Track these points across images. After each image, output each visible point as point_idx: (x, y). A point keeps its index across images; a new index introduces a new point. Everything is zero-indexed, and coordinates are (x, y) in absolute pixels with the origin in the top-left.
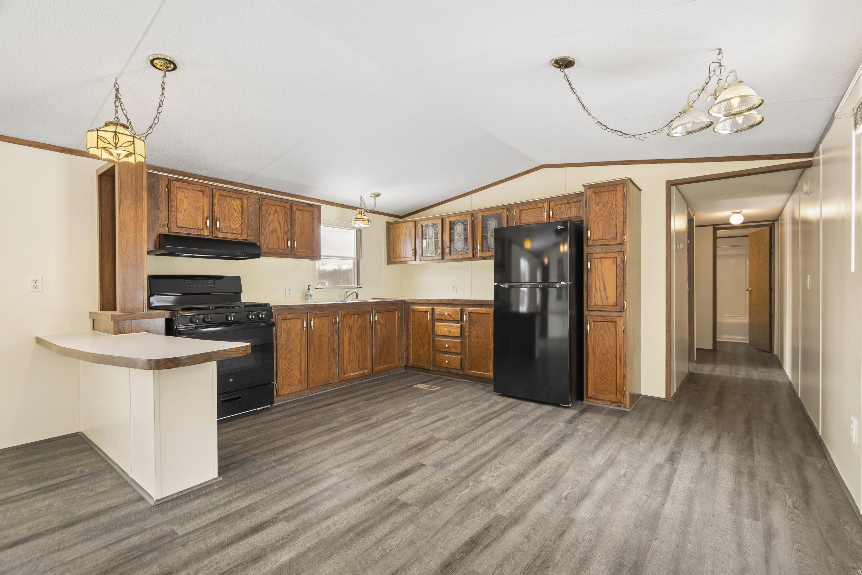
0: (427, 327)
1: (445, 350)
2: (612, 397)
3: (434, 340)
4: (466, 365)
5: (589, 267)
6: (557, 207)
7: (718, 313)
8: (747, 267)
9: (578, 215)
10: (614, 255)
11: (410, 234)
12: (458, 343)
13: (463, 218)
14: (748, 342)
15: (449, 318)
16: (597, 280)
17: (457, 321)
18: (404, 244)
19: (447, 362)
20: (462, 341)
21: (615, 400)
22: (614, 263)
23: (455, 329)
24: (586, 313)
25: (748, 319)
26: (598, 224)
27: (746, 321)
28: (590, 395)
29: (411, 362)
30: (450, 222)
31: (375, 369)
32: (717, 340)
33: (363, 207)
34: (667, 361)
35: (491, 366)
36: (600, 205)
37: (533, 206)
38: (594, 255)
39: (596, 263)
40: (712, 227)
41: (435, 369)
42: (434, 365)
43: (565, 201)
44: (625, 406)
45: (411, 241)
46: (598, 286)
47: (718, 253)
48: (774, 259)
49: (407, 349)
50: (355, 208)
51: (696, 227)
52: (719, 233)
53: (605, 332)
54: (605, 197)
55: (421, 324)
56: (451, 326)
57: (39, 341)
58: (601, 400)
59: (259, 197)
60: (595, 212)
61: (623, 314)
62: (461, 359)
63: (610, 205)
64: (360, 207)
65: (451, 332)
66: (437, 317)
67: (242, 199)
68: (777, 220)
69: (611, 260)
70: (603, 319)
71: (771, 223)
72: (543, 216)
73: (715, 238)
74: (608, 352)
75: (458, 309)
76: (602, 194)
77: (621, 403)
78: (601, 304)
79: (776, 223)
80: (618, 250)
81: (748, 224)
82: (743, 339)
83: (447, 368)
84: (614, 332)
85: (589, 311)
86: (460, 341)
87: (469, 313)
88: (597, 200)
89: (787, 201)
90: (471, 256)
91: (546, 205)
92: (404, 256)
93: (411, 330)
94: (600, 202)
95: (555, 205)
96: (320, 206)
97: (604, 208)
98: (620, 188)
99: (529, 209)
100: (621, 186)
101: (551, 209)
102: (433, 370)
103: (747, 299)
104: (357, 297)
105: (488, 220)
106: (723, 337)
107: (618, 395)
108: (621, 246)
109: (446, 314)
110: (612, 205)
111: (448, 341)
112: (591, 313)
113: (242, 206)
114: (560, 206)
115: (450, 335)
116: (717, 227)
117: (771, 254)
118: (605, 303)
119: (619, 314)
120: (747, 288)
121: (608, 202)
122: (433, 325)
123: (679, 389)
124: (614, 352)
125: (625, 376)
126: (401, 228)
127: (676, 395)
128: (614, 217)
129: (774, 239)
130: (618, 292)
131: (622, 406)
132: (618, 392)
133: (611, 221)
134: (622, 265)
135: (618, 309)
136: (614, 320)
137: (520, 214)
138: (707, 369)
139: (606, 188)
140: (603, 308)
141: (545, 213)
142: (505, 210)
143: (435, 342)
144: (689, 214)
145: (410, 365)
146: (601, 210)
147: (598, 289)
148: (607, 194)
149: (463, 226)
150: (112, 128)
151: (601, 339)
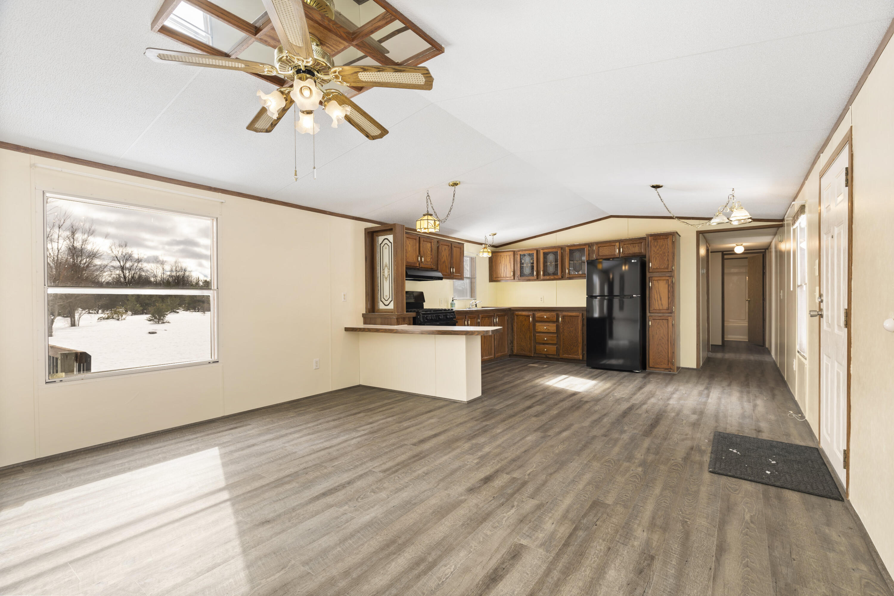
0: (529, 326)
1: (544, 342)
2: (665, 366)
3: (535, 336)
4: (561, 351)
5: (650, 285)
6: (625, 246)
7: (726, 319)
8: (747, 282)
9: (640, 251)
10: (667, 278)
11: (510, 260)
12: (555, 337)
13: (554, 250)
14: (747, 340)
15: (547, 320)
16: (655, 294)
17: (553, 322)
18: (504, 267)
19: (545, 350)
20: (557, 336)
21: (667, 367)
22: (666, 283)
23: (552, 328)
24: (648, 314)
25: (747, 322)
26: (656, 259)
27: (746, 324)
28: (651, 366)
29: (516, 352)
30: (544, 253)
31: (496, 355)
32: (725, 339)
33: (487, 243)
34: (697, 345)
35: (580, 351)
36: (658, 247)
37: (608, 244)
38: (654, 278)
39: (655, 283)
40: (721, 253)
41: (536, 355)
42: (535, 353)
43: (631, 242)
44: (674, 371)
45: (511, 266)
46: (656, 297)
47: (726, 271)
48: (766, 277)
49: (512, 342)
50: (481, 244)
51: (711, 252)
52: (726, 257)
53: (661, 326)
54: (661, 242)
55: (524, 325)
56: (549, 325)
57: (347, 329)
58: (658, 368)
59: (437, 240)
60: (654, 251)
61: (673, 315)
62: (557, 347)
63: (664, 247)
64: (484, 243)
65: (549, 330)
66: (537, 319)
67: (431, 242)
68: (767, 249)
69: (665, 282)
70: (659, 318)
71: (764, 250)
72: (615, 251)
73: (723, 259)
74: (663, 338)
75: (554, 314)
76: (659, 241)
77: (671, 369)
78: (658, 309)
79: (767, 250)
80: (669, 275)
81: (748, 251)
82: (743, 338)
83: (545, 354)
84: (667, 326)
85: (650, 313)
86: (556, 335)
87: (563, 316)
88: (656, 244)
89: (773, 239)
90: (560, 277)
91: (617, 244)
92: (505, 276)
93: (515, 329)
94: (657, 245)
95: (624, 244)
96: (463, 244)
97: (660, 249)
98: (670, 237)
99: (605, 246)
100: (671, 236)
101: (621, 247)
102: (534, 357)
103: (747, 308)
104: (476, 306)
105: (574, 252)
106: (729, 337)
107: (670, 365)
108: (670, 273)
109: (545, 317)
110: (665, 248)
111: (546, 336)
112: (652, 314)
113: (431, 247)
114: (627, 245)
115: (548, 331)
116: (724, 253)
117: (764, 274)
118: (661, 308)
119: (669, 315)
120: (747, 299)
121: (663, 245)
122: (534, 325)
123: (703, 364)
124: (667, 338)
125: (673, 353)
126: (502, 256)
127: (702, 367)
128: (667, 255)
129: (766, 262)
130: (669, 301)
131: (672, 370)
132: (669, 363)
133: (665, 257)
134: (671, 285)
135: (669, 311)
136: (667, 318)
137: (598, 249)
138: (719, 355)
139: (661, 237)
140: (659, 311)
141: (617, 250)
142: (587, 246)
143: (535, 337)
144: (707, 247)
145: (514, 353)
146: (658, 250)
147: (656, 299)
148: (662, 240)
149: (554, 256)
150: (426, 217)
151: (658, 330)
